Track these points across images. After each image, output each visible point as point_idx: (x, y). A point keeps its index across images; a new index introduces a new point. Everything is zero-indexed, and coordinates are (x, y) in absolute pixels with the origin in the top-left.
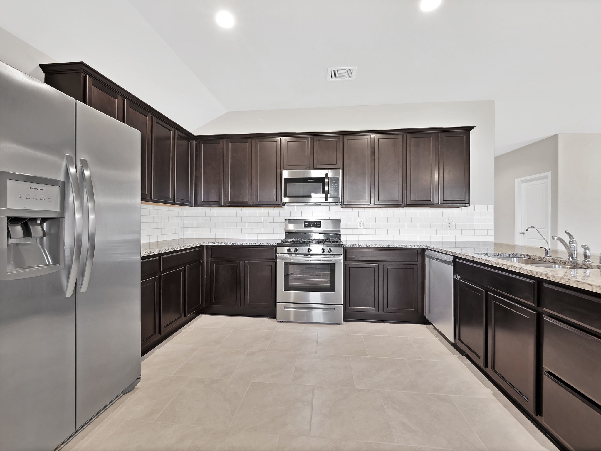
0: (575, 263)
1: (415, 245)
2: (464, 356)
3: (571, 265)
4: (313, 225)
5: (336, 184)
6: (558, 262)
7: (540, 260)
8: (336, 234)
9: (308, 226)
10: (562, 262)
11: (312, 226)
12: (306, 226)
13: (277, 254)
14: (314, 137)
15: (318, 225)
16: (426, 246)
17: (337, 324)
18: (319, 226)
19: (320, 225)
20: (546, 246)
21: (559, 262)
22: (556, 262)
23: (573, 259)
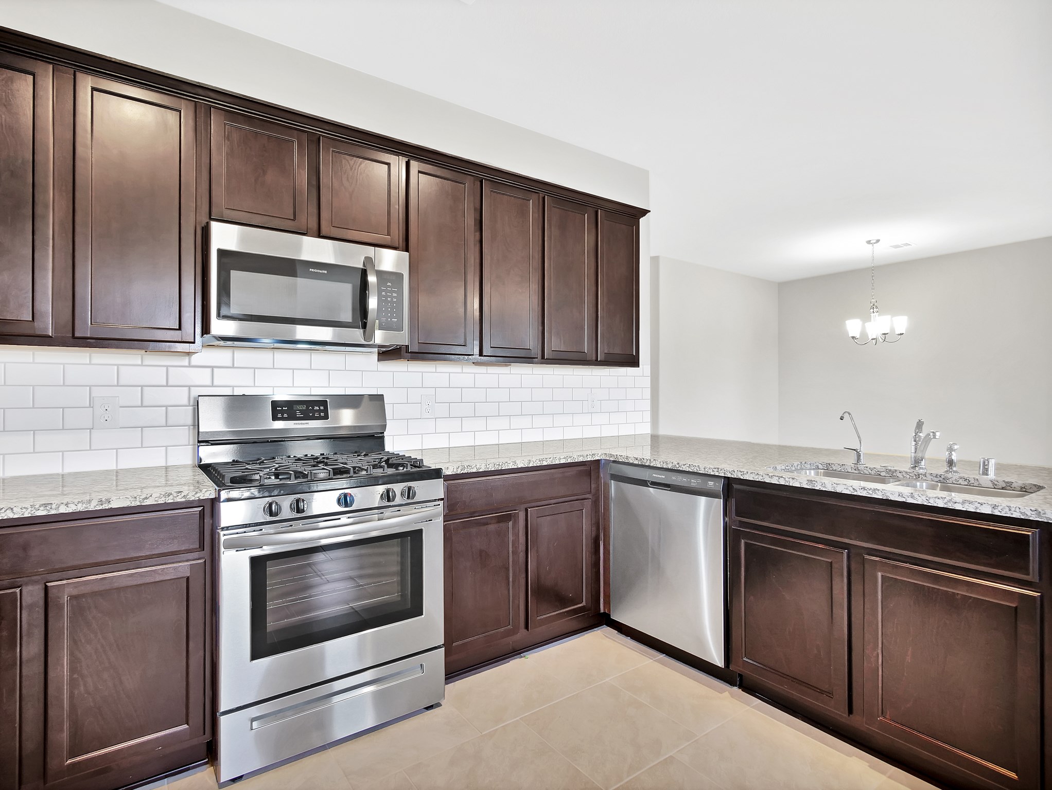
0: (940, 477)
1: (587, 455)
2: (736, 689)
3: (930, 480)
4: (302, 412)
5: (395, 292)
6: (899, 475)
7: (856, 472)
8: (371, 436)
9: (285, 415)
10: (910, 474)
11: (299, 414)
12: (279, 416)
13: (223, 529)
14: (323, 136)
15: (320, 411)
16: (611, 455)
17: (428, 708)
18: (322, 414)
19: (326, 411)
20: (857, 447)
21: (902, 475)
22: (894, 474)
23: (921, 468)
